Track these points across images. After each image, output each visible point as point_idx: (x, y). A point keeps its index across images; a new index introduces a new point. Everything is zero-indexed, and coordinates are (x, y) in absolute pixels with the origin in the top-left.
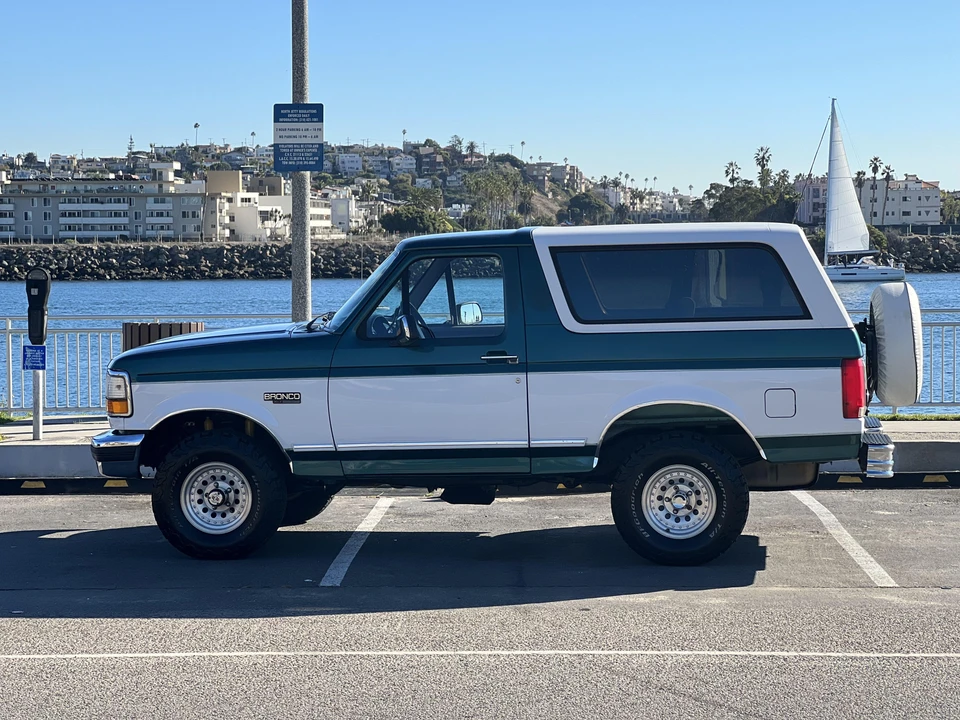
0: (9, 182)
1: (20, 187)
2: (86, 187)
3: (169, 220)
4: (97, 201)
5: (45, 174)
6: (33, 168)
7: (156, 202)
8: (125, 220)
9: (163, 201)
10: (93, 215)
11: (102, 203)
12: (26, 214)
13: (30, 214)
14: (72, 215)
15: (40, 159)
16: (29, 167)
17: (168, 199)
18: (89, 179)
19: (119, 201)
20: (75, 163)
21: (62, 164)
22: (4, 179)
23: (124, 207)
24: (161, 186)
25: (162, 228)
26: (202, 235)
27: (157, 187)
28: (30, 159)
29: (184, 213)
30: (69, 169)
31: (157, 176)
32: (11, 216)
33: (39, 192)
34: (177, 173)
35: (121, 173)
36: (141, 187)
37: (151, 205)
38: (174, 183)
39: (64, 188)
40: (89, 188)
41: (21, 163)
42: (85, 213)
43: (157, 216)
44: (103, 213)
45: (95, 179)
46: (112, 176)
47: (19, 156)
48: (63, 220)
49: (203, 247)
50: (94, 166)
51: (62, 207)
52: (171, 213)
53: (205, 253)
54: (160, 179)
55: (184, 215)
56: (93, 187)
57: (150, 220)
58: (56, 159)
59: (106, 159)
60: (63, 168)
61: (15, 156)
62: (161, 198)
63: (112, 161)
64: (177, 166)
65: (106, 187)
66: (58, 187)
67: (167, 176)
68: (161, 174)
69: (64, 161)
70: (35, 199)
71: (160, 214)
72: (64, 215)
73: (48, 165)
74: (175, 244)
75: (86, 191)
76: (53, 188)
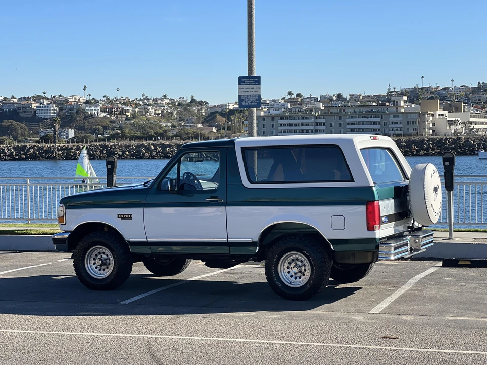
0: (323, 108)
1: (328, 110)
2: (360, 110)
3: (401, 126)
4: (365, 117)
5: (346, 104)
6: (341, 101)
7: (394, 117)
8: (378, 126)
9: (398, 116)
10: (363, 124)
11: (367, 118)
12: (331, 124)
13: (333, 124)
14: (353, 124)
15: (344, 97)
16: (339, 101)
17: (400, 115)
18: (361, 106)
19: (376, 117)
20: (361, 98)
21: (354, 98)
22: (321, 107)
23: (378, 119)
24: (397, 109)
25: (397, 130)
26: (417, 133)
27: (395, 109)
28: (339, 96)
29: (408, 122)
30: (358, 101)
31: (396, 104)
32: (324, 125)
33: (338, 113)
34: (405, 102)
35: (380, 102)
36: (387, 109)
37: (392, 118)
38: (403, 105)
39: (350, 111)
40: (361, 110)
41: (335, 99)
42: (359, 123)
43: (395, 124)
44: (368, 123)
45: (365, 106)
46: (374, 104)
47: (334, 95)
48: (348, 127)
49: (413, 139)
50: (370, 99)
51: (348, 120)
52: (402, 122)
53: (415, 142)
54: (397, 105)
55: (409, 123)
56: (364, 110)
57: (391, 126)
58: (352, 96)
59: (376, 96)
60: (355, 101)
61: (332, 95)
62: (397, 114)
63: (379, 96)
64: (405, 98)
65: (370, 110)
66: (347, 111)
67: (400, 103)
68: (397, 102)
69: (356, 97)
70: (335, 116)
71: (396, 123)
72: (349, 124)
73: (348, 99)
74: (400, 138)
75: (360, 112)
76: (344, 111)
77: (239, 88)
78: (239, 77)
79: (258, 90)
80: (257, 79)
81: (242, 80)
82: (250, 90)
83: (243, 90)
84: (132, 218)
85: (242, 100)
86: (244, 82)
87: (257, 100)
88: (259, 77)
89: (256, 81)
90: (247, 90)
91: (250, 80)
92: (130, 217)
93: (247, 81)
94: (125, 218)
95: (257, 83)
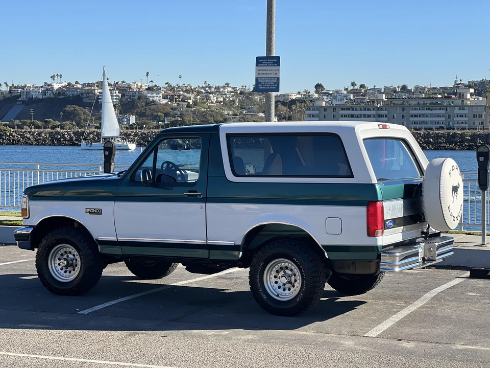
0: (386, 100)
1: (391, 102)
2: (424, 102)
3: (467, 119)
4: (429, 109)
5: (411, 96)
6: (405, 92)
7: (460, 109)
8: (443, 119)
9: (463, 109)
10: (427, 116)
11: (432, 110)
12: (393, 115)
13: (395, 116)
14: (416, 116)
15: (408, 88)
16: (403, 92)
17: (466, 108)
18: (426, 98)
19: (440, 109)
20: (427, 89)
21: (420, 90)
22: (384, 98)
23: (443, 112)
24: (463, 101)
25: (462, 123)
26: (483, 127)
27: (461, 102)
28: (404, 88)
29: (474, 115)
30: (423, 93)
31: (462, 96)
32: (386, 116)
33: (400, 105)
34: (472, 94)
35: (446, 95)
36: (453, 102)
37: (457, 111)
38: (470, 97)
39: (413, 103)
40: (425, 102)
41: (399, 90)
42: (423, 115)
43: (460, 117)
44: (432, 115)
45: (429, 98)
46: (439, 96)
47: (398, 87)
48: (411, 119)
49: (479, 133)
50: (436, 91)
51: (411, 112)
52: (467, 115)
53: (480, 136)
54: (463, 98)
55: (474, 116)
56: (428, 102)
57: (456, 119)
58: (417, 88)
59: (442, 88)
60: (420, 92)
61: (397, 87)
62: (462, 107)
63: (445, 88)
64: (472, 91)
65: (434, 102)
66: (410, 102)
67: (467, 97)
68: (463, 95)
69: (421, 89)
70: (398, 108)
71: (462, 116)
72: (412, 116)
73: (413, 91)
74: (464, 131)
75: (424, 104)
76: (408, 102)
77: (257, 70)
78: (257, 58)
79: (276, 72)
80: (276, 60)
81: (259, 61)
82: (268, 71)
83: (260, 72)
84: (101, 214)
85: (260, 83)
86: (261, 63)
87: (275, 83)
88: (278, 58)
89: (274, 63)
90: (265, 72)
91: (269, 61)
92: (99, 212)
93: (264, 62)
94: (94, 213)
95: (276, 65)
